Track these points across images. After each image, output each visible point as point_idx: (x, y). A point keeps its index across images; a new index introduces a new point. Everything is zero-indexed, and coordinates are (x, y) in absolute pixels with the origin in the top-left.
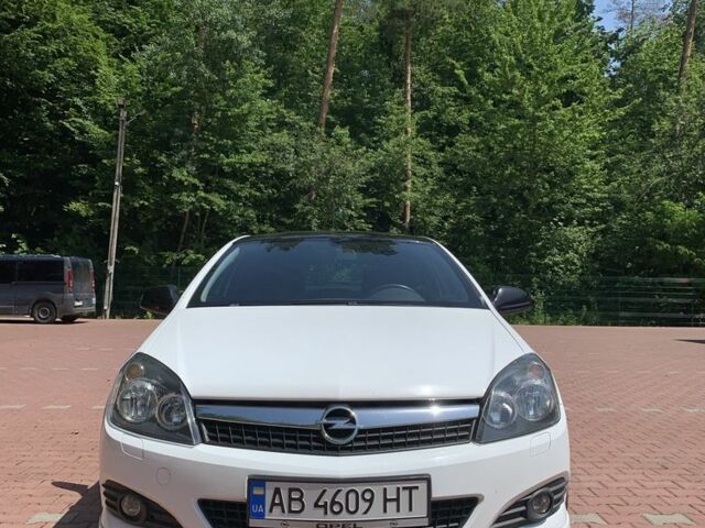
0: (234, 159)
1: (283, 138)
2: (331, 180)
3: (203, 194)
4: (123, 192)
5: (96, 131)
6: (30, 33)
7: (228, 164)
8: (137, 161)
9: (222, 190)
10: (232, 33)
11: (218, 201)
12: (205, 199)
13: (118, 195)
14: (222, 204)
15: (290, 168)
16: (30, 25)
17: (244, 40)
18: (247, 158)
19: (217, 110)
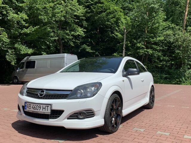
0: (155, 39)
1: (170, 32)
2: (185, 43)
3: (145, 50)
4: (125, 51)
5: (120, 36)
6: (104, 14)
7: (153, 41)
8: (129, 42)
9: (151, 48)
10: (153, 5)
11: (150, 51)
12: (147, 51)
13: (124, 51)
14: (151, 52)
15: (172, 40)
16: (104, 12)
17: (156, 6)
18: (158, 39)
19: (149, 27)
